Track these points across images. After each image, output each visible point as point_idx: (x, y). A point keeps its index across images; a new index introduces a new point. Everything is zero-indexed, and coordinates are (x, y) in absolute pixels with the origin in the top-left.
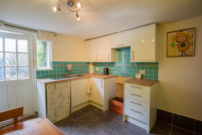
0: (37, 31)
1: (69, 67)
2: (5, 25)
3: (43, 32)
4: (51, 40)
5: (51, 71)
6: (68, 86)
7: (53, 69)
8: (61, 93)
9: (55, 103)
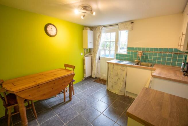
0: (118, 25)
1: (140, 53)
2: (104, 27)
3: (122, 23)
4: (127, 28)
5: (125, 55)
6: (124, 71)
7: (127, 54)
8: (118, 73)
9: (112, 78)
